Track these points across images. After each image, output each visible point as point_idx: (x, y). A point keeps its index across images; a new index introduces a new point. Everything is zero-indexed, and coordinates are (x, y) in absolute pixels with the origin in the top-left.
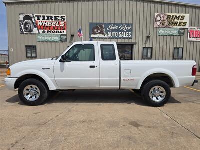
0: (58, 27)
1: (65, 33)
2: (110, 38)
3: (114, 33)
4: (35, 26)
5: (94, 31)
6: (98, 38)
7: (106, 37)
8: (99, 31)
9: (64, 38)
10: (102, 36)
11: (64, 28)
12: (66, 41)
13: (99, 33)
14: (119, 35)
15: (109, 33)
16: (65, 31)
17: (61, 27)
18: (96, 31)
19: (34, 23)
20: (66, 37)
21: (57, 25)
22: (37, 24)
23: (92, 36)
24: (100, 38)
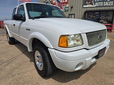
0: (64, 3)
1: (67, 6)
2: (97, 7)
3: (100, 3)
4: (51, 3)
5: (85, 3)
6: (88, 7)
7: (94, 6)
8: (89, 3)
9: (67, 9)
10: (91, 6)
11: (67, 3)
12: (68, 10)
13: (89, 4)
14: (103, 4)
15: (96, 3)
16: (68, 5)
17: (65, 2)
18: (87, 2)
19: (51, 2)
20: (68, 8)
21: (63, 2)
22: (52, 2)
23: (84, 6)
24: (89, 7)
